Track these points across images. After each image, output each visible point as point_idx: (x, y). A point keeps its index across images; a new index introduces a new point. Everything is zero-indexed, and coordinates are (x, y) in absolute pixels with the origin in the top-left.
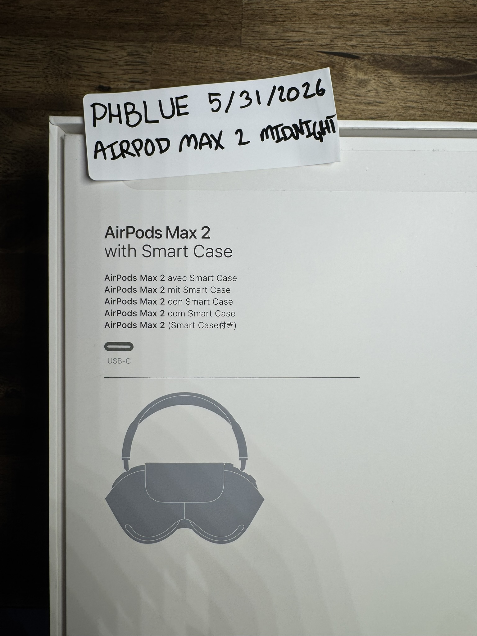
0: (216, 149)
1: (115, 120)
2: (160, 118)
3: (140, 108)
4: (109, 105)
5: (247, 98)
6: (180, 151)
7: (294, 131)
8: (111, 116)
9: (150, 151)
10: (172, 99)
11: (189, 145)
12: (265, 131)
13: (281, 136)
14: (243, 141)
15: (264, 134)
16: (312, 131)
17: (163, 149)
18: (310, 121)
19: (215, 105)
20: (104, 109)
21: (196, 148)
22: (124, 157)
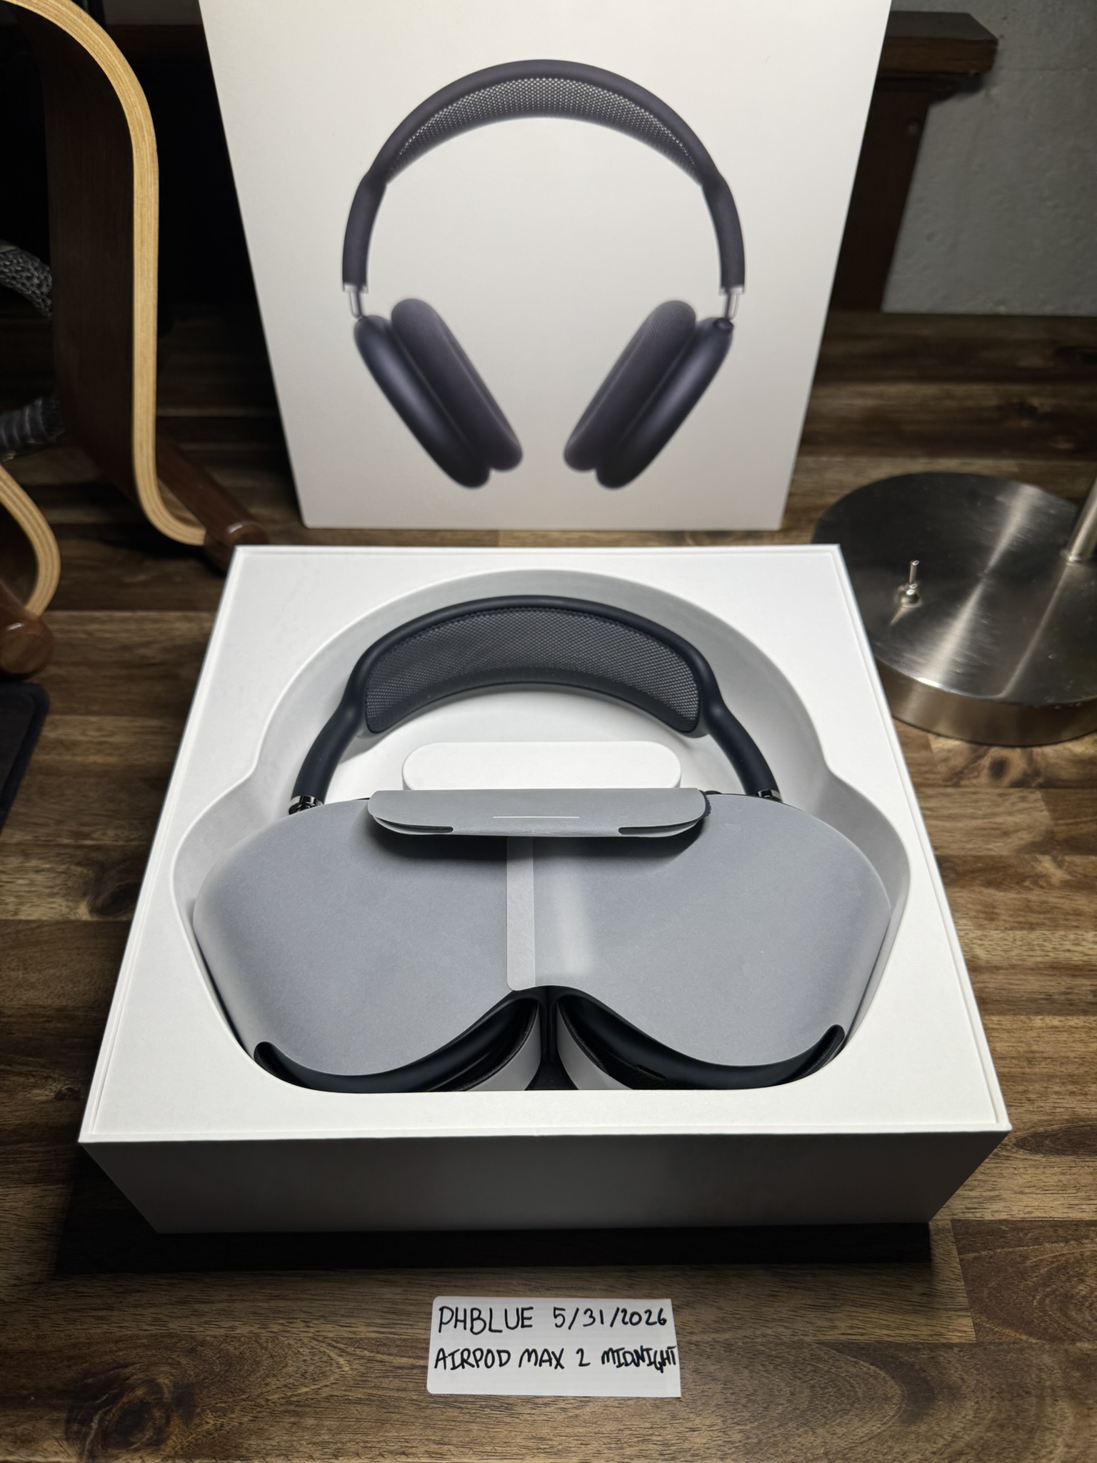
0: (556, 1368)
1: (460, 1325)
2: (503, 1327)
3: (486, 1316)
4: (457, 1309)
5: (591, 1316)
6: (520, 1366)
8: (457, 1320)
9: (489, 1363)
10: (517, 1310)
11: (529, 1360)
12: (606, 1353)
13: (622, 1361)
14: (584, 1362)
15: (605, 1356)
16: (652, 1360)
17: (503, 1361)
18: (651, 1349)
19: (559, 1320)
20: (451, 1313)
21: (535, 1364)
22: (463, 1367)
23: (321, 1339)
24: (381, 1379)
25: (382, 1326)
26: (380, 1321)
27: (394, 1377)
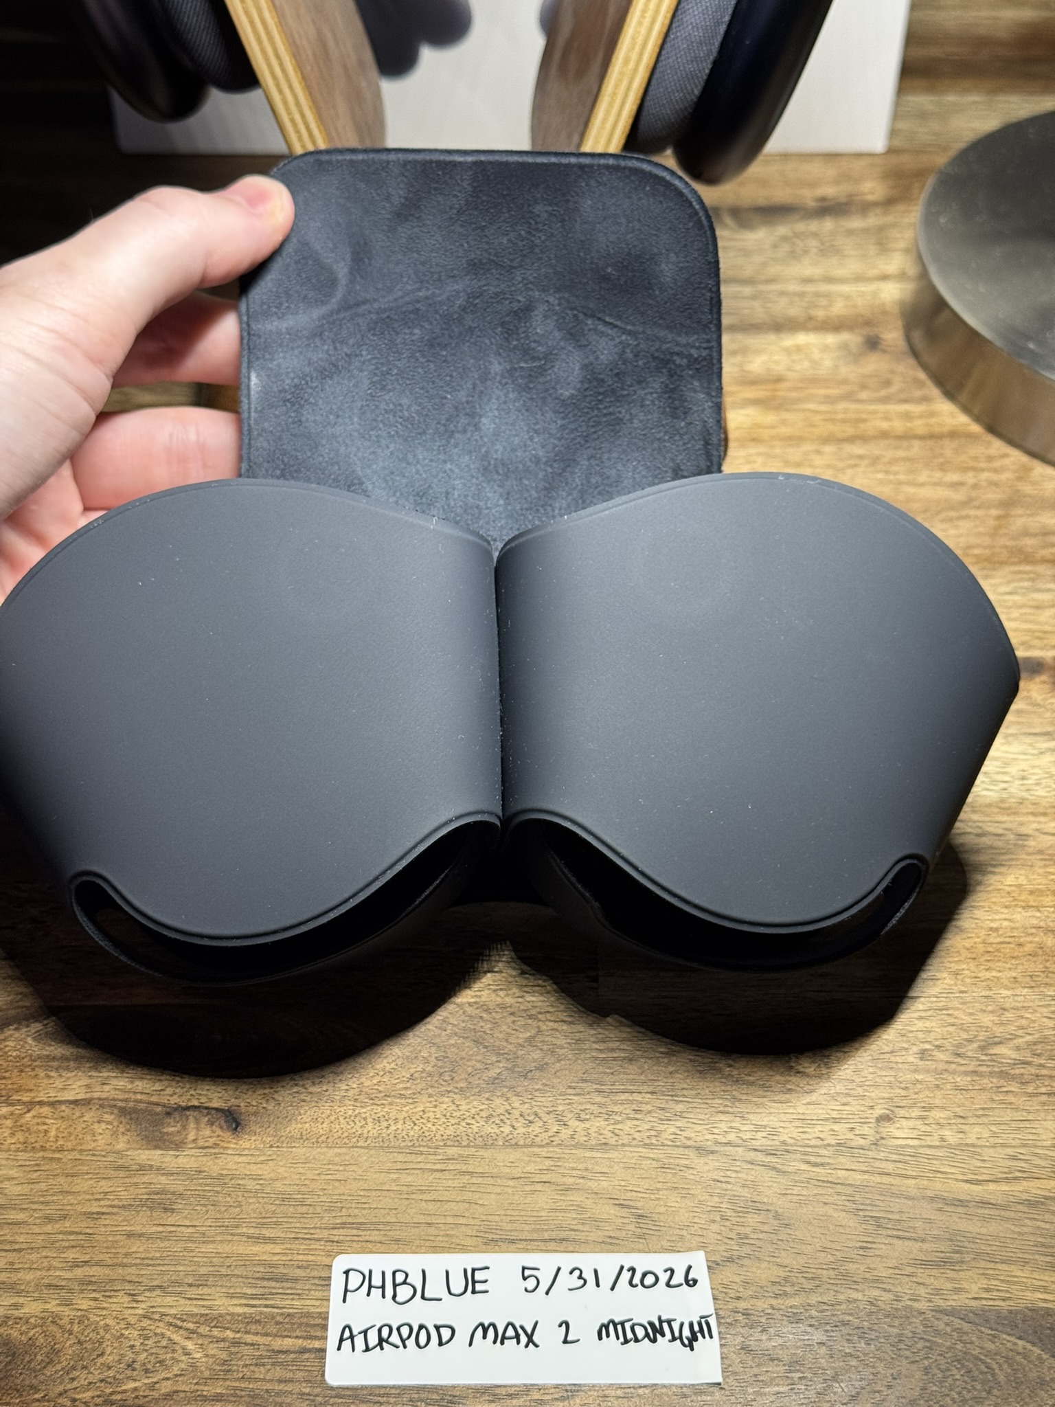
0: (527, 1346)
1: (376, 1293)
2: (442, 1292)
3: (415, 1279)
4: (370, 1272)
5: (580, 1277)
6: (470, 1345)
7: (650, 1330)
8: (370, 1287)
9: (423, 1339)
10: (465, 1271)
11: (485, 1337)
12: (605, 1326)
13: (630, 1335)
15: (603, 1330)
16: (677, 1334)
17: (444, 1340)
18: (674, 1320)
19: (531, 1283)
20: (361, 1278)
21: (495, 1342)
22: (382, 1348)
23: (157, 1317)
24: (252, 1368)
25: (254, 1297)
26: (249, 1291)
27: (273, 1364)
